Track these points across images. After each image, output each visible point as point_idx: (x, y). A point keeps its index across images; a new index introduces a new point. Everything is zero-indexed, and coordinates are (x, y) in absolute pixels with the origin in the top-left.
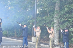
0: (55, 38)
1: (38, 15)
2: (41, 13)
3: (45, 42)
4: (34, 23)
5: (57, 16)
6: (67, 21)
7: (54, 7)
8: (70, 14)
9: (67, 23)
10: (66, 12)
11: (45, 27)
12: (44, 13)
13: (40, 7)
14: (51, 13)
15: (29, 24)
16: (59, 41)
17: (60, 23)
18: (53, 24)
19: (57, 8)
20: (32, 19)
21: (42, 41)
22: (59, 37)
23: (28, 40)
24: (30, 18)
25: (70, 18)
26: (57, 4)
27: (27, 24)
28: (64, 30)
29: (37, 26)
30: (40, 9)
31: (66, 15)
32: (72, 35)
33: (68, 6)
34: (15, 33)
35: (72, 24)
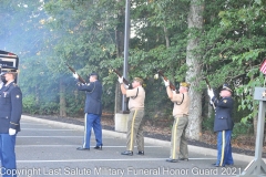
0: (190, 118)
1: (134, 43)
2: (143, 37)
3: (158, 131)
4: (121, 69)
5: (195, 47)
6: (228, 62)
7: (186, 17)
8: (236, 38)
9: (226, 69)
10: (223, 34)
11: (156, 80)
12: (152, 38)
13: (140, 17)
14: (177, 37)
15: (106, 74)
16: (203, 128)
17: (205, 69)
18: (184, 72)
19: (194, 20)
20: (114, 57)
21: (147, 129)
22: (203, 114)
23: (103, 123)
24: (108, 53)
25: (236, 52)
26: (193, 9)
27: (100, 74)
28: (218, 90)
29: (131, 79)
30: (141, 25)
31: (223, 43)
32: (244, 107)
33: (229, 14)
34: (62, 101)
35: (242, 72)
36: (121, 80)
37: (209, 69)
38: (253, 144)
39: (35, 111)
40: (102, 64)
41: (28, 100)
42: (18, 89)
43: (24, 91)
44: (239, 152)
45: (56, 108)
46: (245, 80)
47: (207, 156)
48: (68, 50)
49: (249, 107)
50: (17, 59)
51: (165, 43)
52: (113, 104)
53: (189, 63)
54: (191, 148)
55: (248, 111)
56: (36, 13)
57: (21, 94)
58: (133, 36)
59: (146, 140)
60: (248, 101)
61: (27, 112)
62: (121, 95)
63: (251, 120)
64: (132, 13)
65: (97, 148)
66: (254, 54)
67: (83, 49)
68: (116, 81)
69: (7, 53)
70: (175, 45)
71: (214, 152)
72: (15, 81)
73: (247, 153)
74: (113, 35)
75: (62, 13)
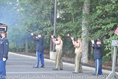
0: (83, 53)
1: (58, 20)
2: (63, 18)
3: (69, 59)
4: (53, 32)
5: (86, 22)
6: (100, 29)
7: (82, 9)
8: (104, 18)
9: (99, 32)
10: (98, 16)
11: (68, 37)
12: (67, 18)
13: (61, 9)
14: (78, 17)
15: (46, 34)
16: (89, 58)
17: (90, 32)
18: (81, 33)
19: (85, 10)
20: (50, 26)
21: (64, 58)
22: (89, 52)
23: (45, 56)
24: (47, 25)
25: (104, 24)
26: (85, 5)
27: (43, 34)
28: (96, 41)
29: (57, 36)
30: (62, 12)
31: (98, 20)
32: (107, 49)
33: (101, 8)
34: (26, 46)
35: (106, 34)
36: (52, 37)
37: (92, 32)
38: (111, 66)
39: (15, 50)
40: (44, 30)
41: (11, 45)
42: (7, 40)
43: (9, 41)
44: (105, 69)
45: (24, 49)
46: (108, 37)
47: (91, 71)
48: (29, 23)
49: (110, 49)
50: (7, 27)
51: (72, 20)
52: (49, 47)
53: (83, 29)
54: (83, 67)
55: (109, 51)
56: (15, 7)
57: (8, 43)
58: (58, 17)
59: (64, 63)
60: (109, 46)
61: (11, 51)
62: (53, 43)
63: (110, 55)
64: (58, 7)
65: (42, 67)
66: (112, 25)
67: (36, 23)
68: (50, 37)
69: (2, 24)
70: (77, 21)
71: (94, 69)
72: (6, 37)
73: (108, 69)
74: (49, 17)
75: (27, 7)
